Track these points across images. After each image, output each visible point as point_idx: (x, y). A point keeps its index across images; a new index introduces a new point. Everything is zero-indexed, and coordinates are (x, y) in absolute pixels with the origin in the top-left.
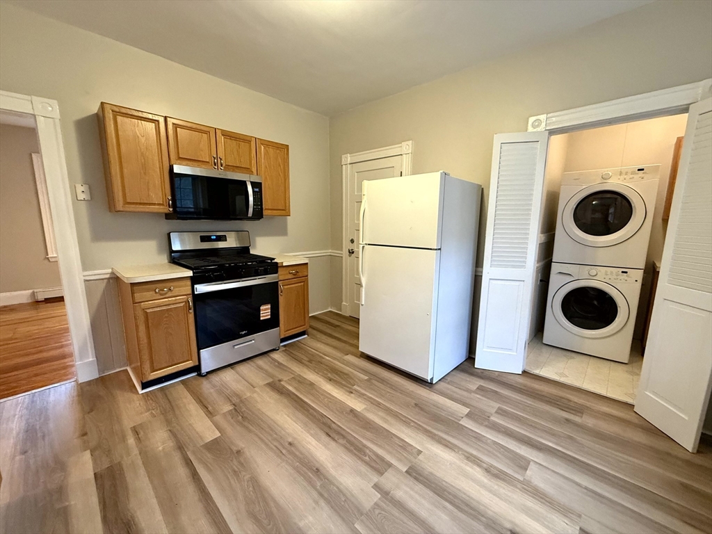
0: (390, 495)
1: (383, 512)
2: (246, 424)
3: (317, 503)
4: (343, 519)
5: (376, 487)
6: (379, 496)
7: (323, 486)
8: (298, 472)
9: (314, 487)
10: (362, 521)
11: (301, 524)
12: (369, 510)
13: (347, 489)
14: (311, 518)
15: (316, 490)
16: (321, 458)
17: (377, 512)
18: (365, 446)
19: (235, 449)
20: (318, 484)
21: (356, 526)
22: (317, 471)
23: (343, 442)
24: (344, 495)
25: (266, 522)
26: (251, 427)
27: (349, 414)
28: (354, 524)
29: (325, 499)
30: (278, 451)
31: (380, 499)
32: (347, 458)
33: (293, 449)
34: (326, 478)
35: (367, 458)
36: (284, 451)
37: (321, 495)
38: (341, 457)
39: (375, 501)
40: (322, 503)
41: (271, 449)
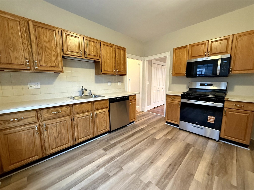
0: (147, 188)
1: (139, 183)
2: (165, 143)
3: (141, 163)
4: (136, 171)
5: (150, 183)
6: (146, 183)
7: (147, 165)
8: (150, 158)
9: (146, 162)
10: (136, 176)
11: (134, 160)
12: (140, 179)
13: (147, 172)
14: (136, 162)
15: (145, 163)
16: (158, 164)
17: (140, 182)
18: (170, 179)
19: (154, 143)
20: (147, 163)
21: (134, 174)
22: (152, 163)
23: (169, 170)
24: (144, 171)
25: (135, 153)
26: (164, 144)
27: (188, 173)
28: (135, 173)
29: (142, 166)
30: (156, 152)
31: (145, 183)
32: (160, 172)
33: (159, 155)
34: (150, 165)
35: (163, 180)
36: (157, 153)
37: (144, 164)
38: (160, 170)
39: (144, 181)
40: (141, 165)
41: (157, 150)
